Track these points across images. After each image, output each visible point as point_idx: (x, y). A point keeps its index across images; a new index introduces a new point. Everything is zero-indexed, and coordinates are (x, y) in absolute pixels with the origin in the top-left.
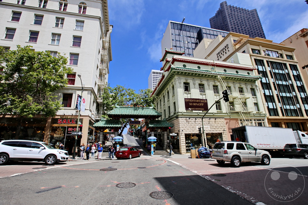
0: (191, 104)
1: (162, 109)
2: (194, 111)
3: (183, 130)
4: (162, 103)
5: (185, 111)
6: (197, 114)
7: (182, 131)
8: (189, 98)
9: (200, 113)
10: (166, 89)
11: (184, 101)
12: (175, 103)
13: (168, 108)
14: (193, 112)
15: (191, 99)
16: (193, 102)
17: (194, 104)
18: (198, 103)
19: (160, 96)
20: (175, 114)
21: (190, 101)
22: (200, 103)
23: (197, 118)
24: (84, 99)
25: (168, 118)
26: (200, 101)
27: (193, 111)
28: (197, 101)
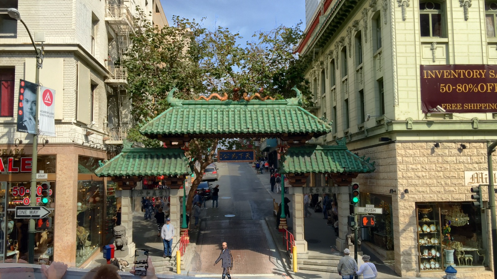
0: (445, 89)
1: (339, 97)
2: (457, 116)
3: (409, 189)
4: (338, 73)
5: (422, 116)
6: (469, 127)
7: (406, 191)
8: (437, 63)
9: (481, 122)
10: (351, 24)
11: (419, 78)
12: (380, 82)
13: (359, 95)
14: (454, 119)
15: (448, 67)
16: (455, 81)
17: (460, 88)
18: (475, 81)
19: (332, 47)
20: (379, 123)
21: (443, 75)
22: (486, 80)
23: (470, 142)
24: (47, 91)
25: (357, 134)
26: (487, 75)
27: (454, 114)
28: (475, 74)
